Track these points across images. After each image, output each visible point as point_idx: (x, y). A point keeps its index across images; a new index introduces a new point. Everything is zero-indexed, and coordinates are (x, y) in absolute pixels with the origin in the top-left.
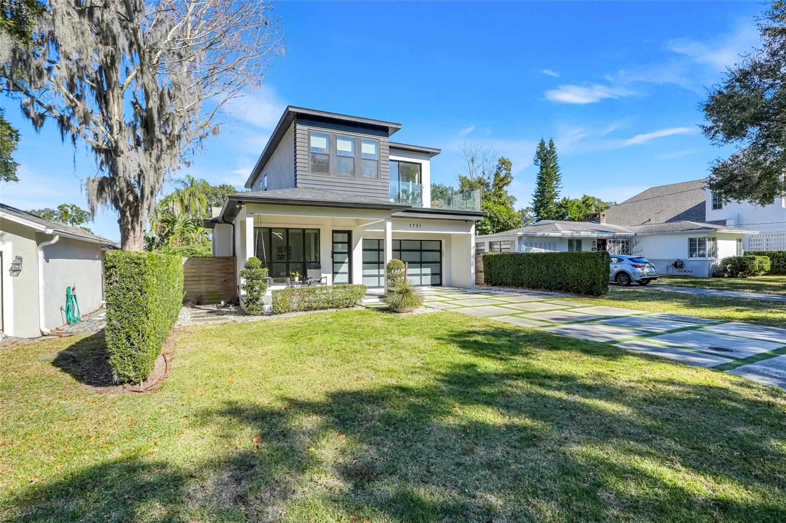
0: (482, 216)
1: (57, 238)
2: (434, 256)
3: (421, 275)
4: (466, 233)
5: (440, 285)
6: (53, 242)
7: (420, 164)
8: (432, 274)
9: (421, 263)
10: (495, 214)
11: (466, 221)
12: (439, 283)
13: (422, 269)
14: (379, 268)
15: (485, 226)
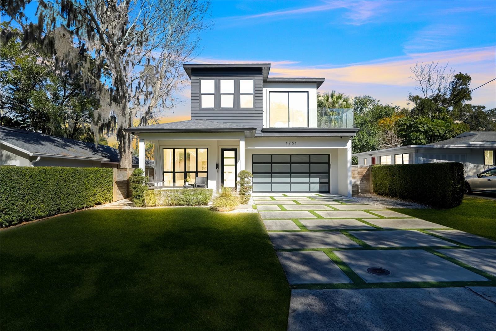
0: (354, 132)
1: (39, 158)
2: (323, 168)
3: (310, 183)
4: (342, 147)
5: (328, 192)
6: (37, 160)
7: (308, 92)
8: (320, 183)
9: (310, 174)
10: (430, 129)
11: (341, 137)
12: (327, 190)
13: (311, 178)
14: (272, 177)
15: (419, 140)
